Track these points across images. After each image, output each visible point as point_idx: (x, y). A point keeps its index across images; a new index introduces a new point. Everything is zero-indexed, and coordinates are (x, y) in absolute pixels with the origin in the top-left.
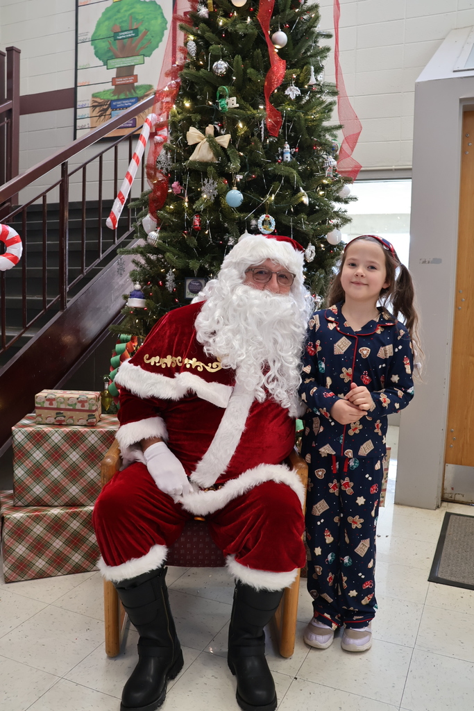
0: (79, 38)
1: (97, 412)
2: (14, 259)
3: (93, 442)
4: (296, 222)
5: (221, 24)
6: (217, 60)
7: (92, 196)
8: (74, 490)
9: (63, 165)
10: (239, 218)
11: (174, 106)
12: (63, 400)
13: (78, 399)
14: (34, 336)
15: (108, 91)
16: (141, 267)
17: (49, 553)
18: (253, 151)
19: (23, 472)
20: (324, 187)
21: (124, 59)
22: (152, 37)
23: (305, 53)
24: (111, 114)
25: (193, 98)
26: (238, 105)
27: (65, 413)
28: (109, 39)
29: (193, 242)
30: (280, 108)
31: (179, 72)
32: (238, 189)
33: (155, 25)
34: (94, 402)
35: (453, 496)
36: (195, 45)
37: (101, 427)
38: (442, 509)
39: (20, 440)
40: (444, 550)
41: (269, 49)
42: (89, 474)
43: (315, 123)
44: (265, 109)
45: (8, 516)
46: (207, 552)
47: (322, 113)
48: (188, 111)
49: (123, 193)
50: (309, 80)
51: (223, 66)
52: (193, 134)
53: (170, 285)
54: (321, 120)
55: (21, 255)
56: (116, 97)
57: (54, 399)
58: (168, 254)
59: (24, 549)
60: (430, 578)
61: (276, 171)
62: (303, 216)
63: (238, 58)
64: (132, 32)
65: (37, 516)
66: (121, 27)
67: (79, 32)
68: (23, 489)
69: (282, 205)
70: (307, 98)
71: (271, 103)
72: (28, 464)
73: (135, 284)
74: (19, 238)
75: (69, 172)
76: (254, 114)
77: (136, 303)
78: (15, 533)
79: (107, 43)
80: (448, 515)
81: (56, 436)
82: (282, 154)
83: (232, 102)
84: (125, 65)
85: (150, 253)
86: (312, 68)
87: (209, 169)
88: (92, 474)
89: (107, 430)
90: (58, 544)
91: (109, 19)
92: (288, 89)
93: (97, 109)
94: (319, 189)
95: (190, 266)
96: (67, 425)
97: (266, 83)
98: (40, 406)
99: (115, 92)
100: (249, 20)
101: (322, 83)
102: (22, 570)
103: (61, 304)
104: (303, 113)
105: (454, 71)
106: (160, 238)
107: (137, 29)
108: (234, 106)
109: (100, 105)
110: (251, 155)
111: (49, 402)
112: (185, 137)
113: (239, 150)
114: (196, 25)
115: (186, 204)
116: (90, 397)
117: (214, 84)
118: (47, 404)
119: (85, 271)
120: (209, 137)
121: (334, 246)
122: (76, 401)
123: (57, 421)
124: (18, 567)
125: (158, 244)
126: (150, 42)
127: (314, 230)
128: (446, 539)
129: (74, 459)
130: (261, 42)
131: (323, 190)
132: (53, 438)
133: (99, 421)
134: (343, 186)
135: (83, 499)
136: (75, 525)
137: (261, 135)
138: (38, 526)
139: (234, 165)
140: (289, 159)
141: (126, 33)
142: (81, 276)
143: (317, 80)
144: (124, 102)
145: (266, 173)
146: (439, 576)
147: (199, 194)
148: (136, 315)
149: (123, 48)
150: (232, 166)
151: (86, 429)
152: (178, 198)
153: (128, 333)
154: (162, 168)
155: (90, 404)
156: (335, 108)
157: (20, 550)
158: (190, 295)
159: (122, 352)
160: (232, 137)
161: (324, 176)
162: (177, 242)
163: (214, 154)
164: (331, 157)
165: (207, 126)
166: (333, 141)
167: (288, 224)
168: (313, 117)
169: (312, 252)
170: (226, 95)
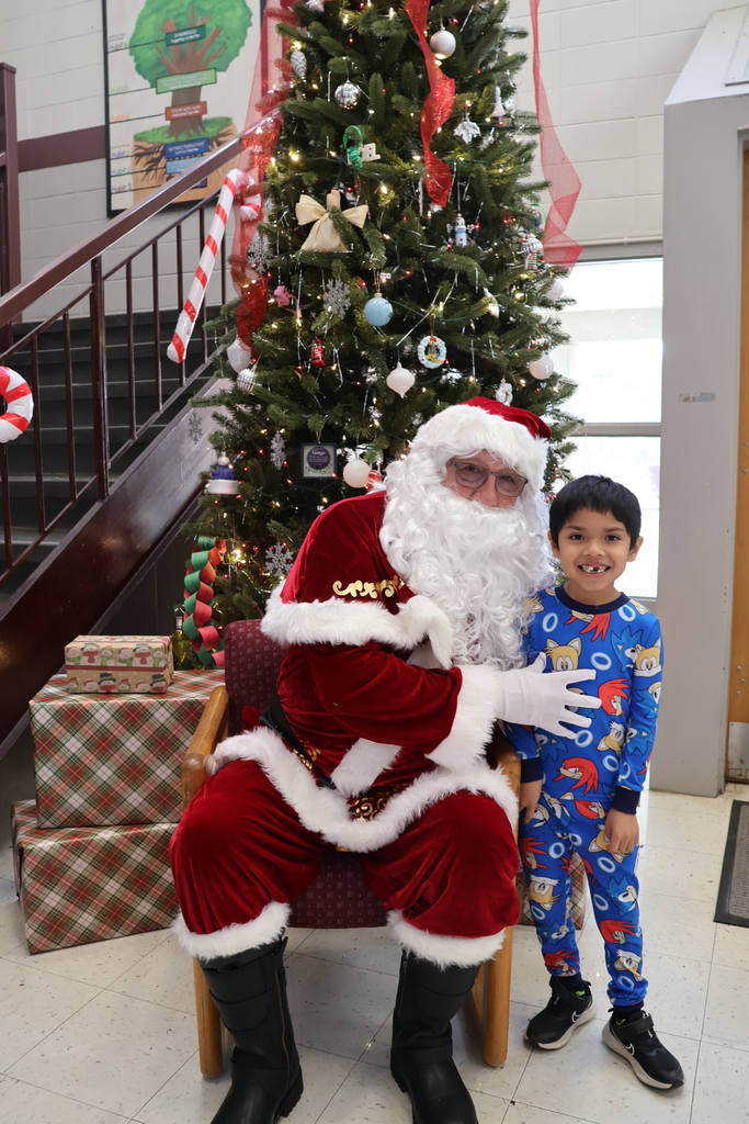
0: (109, 44)
1: (167, 670)
2: (20, 422)
3: (162, 720)
4: (479, 347)
5: (345, 21)
6: (342, 83)
7: (142, 305)
8: (135, 799)
9: (94, 262)
10: (387, 343)
11: (273, 160)
12: (110, 653)
13: (134, 650)
14: (57, 543)
15: (160, 129)
16: (227, 424)
17: (99, 903)
18: (405, 232)
19: (50, 774)
20: (521, 284)
21: (183, 77)
22: (229, 38)
23: (484, 63)
24: (165, 167)
25: (302, 145)
26: (378, 157)
27: (115, 674)
28: (159, 45)
29: (313, 385)
30: (446, 158)
31: (280, 103)
32: (384, 297)
33: (233, 19)
34: (162, 654)
35: (743, 774)
36: (303, 57)
37: (176, 695)
38: (726, 795)
39: (43, 721)
40: (735, 868)
41: (427, 61)
42: (158, 772)
43: (504, 182)
44: (423, 161)
45: (30, 847)
46: (360, 904)
47: (515, 164)
48: (297, 168)
49: (192, 302)
50: (493, 110)
51: (351, 93)
52: (307, 207)
53: (278, 458)
54: (514, 175)
55: (31, 416)
56: (172, 140)
57: (96, 653)
58: (272, 407)
59: (58, 898)
60: (716, 916)
61: (445, 264)
62: (492, 337)
63: (377, 78)
64: (194, 31)
65: (77, 845)
66: (177, 24)
67: (109, 34)
68: (53, 801)
69: (456, 319)
70: (491, 139)
71: (433, 150)
72: (59, 759)
73: (219, 456)
74: (28, 388)
75: (104, 273)
76: (406, 170)
77: (222, 487)
78: (43, 873)
79: (156, 51)
80: (737, 806)
81: (103, 713)
82: (453, 234)
83: (369, 152)
84: (187, 86)
85: (242, 403)
86: (498, 90)
87: (334, 264)
88: (163, 772)
89: (184, 699)
90: (112, 887)
91: (157, 10)
92: (460, 126)
93: (144, 160)
94: (514, 289)
95: (310, 426)
96: (119, 694)
97: (423, 120)
98: (72, 664)
99: (171, 131)
100: (392, 13)
101: (512, 112)
102: (56, 932)
103: (101, 485)
104: (485, 165)
105: (727, 85)
106: (258, 380)
107: (203, 26)
108: (372, 159)
109: (148, 152)
110: (403, 238)
111: (87, 658)
112: (293, 211)
113: (383, 231)
114: (305, 24)
115: (299, 322)
116: (154, 646)
117: (338, 122)
118: (84, 661)
119: (136, 434)
120: (333, 211)
121: (543, 381)
122: (131, 654)
123: (101, 688)
124: (50, 928)
125: (256, 389)
126: (224, 46)
127: (510, 358)
128: (737, 848)
129: (133, 749)
130: (413, 50)
131: (521, 290)
132: (97, 716)
133: (172, 683)
134: (552, 282)
135: (150, 812)
136: (139, 855)
137: (418, 204)
138: (79, 861)
139: (376, 257)
140: (464, 243)
141: (185, 33)
142: (130, 442)
143: (505, 108)
144: (186, 146)
145: (428, 267)
146: (732, 913)
147: (319, 307)
148: (224, 506)
149: (182, 58)
150: (373, 258)
151: (151, 700)
152: (285, 313)
153: (211, 535)
154: (256, 264)
155: (154, 658)
156: (536, 152)
157: (53, 899)
158: (309, 472)
159: (201, 566)
160: (370, 210)
161: (523, 268)
162: (286, 384)
163: (342, 238)
164: (532, 235)
165: (330, 192)
166: (533, 207)
167: (466, 350)
168: (501, 171)
169: (507, 394)
170: (359, 141)
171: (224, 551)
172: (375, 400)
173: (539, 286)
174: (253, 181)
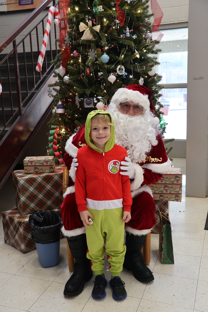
4: (134, 68)
9: (14, 41)
10: (108, 68)
11: (69, 9)
14: (9, 129)
18: (111, 33)
20: (145, 47)
25: (77, 4)
26: (103, 10)
29: (86, 80)
30: (123, 8)
32: (106, 54)
43: (140, 15)
44: (116, 10)
48: (77, 12)
49: (42, 52)
52: (82, 26)
54: (143, 13)
55: (1, 91)
58: (75, 87)
60: (205, 228)
61: (124, 43)
62: (138, 64)
69: (127, 59)
71: (119, 6)
75: (17, 43)
76: (111, 13)
77: (60, 111)
82: (125, 34)
83: (100, 8)
87: (91, 44)
94: (143, 49)
95: (86, 92)
103: (20, 110)
104: (134, 10)
106: (69, 79)
108: (101, 11)
110: (111, 35)
112: (78, 27)
113: (105, 33)
115: (80, 61)
119: (28, 95)
120: (90, 27)
121: (152, 76)
125: (69, 82)
127: (143, 70)
131: (145, 49)
134: (155, 46)
140: (129, 36)
142: (27, 98)
145: (119, 44)
147: (87, 57)
148: (60, 116)
150: (103, 42)
152: (77, 58)
153: (55, 125)
154: (67, 44)
156: (149, 4)
158: (86, 106)
159: (53, 134)
160: (101, 27)
161: (146, 43)
162: (77, 79)
163: (93, 36)
164: (149, 32)
165: (89, 21)
166: (148, 20)
167: (130, 69)
168: (139, 11)
169: (142, 81)
170: (97, 5)
171: (58, 130)
172: (104, 84)
173: (150, 47)
174: (57, 11)
